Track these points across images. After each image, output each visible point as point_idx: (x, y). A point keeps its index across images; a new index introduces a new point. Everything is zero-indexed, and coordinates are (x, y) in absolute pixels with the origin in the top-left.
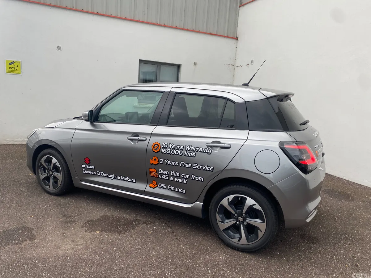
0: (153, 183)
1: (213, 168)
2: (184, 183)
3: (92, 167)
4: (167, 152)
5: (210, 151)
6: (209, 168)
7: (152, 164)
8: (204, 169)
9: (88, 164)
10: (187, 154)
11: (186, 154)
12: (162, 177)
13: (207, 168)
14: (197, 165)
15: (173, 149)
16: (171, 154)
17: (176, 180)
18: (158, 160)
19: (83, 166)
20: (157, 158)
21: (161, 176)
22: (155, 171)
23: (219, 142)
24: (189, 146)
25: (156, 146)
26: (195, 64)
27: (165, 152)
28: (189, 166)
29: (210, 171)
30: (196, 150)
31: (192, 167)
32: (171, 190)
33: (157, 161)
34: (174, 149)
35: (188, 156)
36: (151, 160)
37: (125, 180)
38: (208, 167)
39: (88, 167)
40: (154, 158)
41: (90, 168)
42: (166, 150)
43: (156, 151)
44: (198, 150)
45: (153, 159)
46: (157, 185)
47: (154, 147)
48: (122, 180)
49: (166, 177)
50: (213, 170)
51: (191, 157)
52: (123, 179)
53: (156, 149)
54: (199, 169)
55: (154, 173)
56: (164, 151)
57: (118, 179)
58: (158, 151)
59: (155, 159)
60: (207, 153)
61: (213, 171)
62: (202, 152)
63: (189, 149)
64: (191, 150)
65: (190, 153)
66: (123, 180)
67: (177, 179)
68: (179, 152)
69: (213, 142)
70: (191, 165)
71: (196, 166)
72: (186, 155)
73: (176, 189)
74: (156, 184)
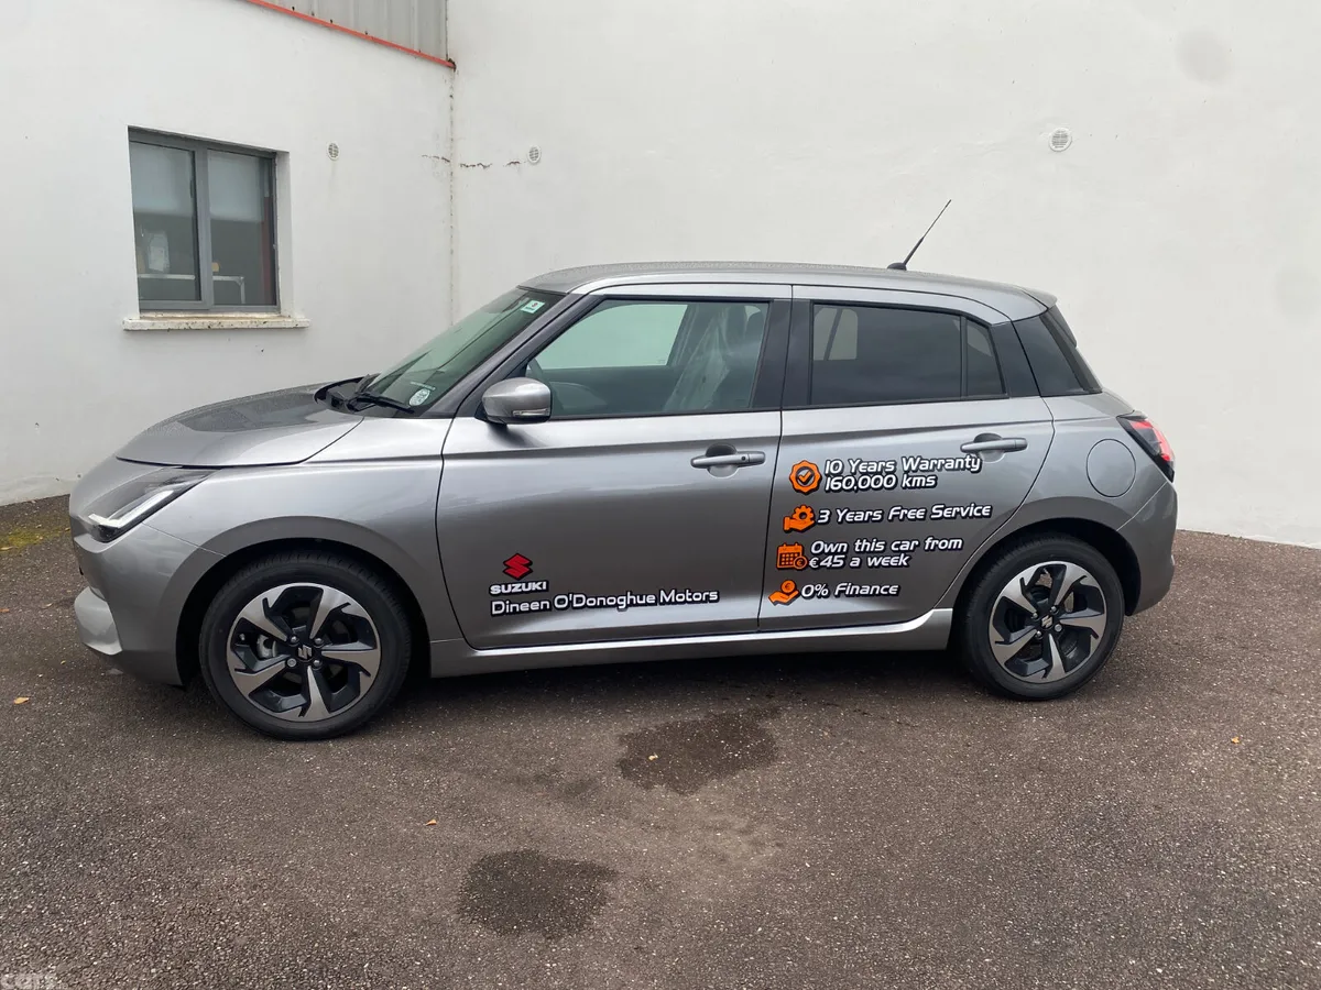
0: (785, 590)
1: (991, 509)
2: (897, 566)
3: (534, 586)
4: (845, 487)
5: (975, 463)
6: (979, 511)
7: (791, 530)
8: (963, 514)
9: (518, 580)
10: (911, 482)
11: (906, 482)
12: (822, 564)
13: (973, 511)
14: (943, 509)
15: (863, 474)
16: (856, 491)
17: (870, 564)
18: (812, 516)
19: (495, 590)
20: (808, 511)
21: (818, 563)
22: (800, 549)
23: (995, 437)
24: (911, 460)
25: (803, 473)
26: (333, 151)
27: (836, 486)
28: (919, 514)
29: (982, 516)
30: (935, 465)
31: (928, 514)
32: (849, 596)
33: (808, 519)
34: (867, 473)
35: (915, 487)
36: (787, 519)
37: (676, 603)
38: (975, 507)
39: (517, 588)
40: (799, 511)
41: (529, 589)
42: (841, 481)
43: (805, 490)
44: (942, 465)
45: (796, 516)
46: (797, 593)
47: (797, 478)
48: (664, 603)
49: (835, 560)
50: (990, 513)
51: (925, 487)
52: (667, 600)
53: (805, 483)
54: (951, 518)
55: (794, 558)
56: (833, 483)
57: (646, 604)
58: (815, 485)
59: (803, 515)
60: (969, 469)
61: (989, 517)
62: (954, 469)
63: (914, 468)
64: (921, 467)
65: (919, 479)
66: (670, 603)
67: (875, 559)
68: (883, 481)
69: (978, 439)
70: (926, 512)
71: (941, 512)
72: (909, 485)
73: (866, 590)
74: (795, 589)
